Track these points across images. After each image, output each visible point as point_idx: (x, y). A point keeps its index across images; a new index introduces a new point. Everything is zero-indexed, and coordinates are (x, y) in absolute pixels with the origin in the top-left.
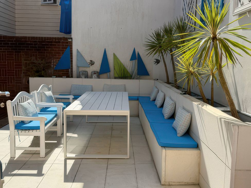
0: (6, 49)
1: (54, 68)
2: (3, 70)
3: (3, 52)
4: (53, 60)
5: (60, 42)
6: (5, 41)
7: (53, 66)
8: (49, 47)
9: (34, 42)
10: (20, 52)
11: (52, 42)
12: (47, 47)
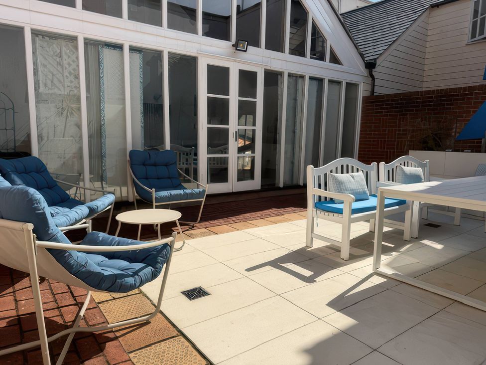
0: (389, 112)
1: (456, 137)
2: (381, 141)
3: (385, 116)
4: (457, 124)
5: (472, 94)
6: (388, 101)
7: (455, 134)
8: (452, 104)
9: (429, 98)
10: (407, 114)
11: (457, 95)
12: (448, 104)
